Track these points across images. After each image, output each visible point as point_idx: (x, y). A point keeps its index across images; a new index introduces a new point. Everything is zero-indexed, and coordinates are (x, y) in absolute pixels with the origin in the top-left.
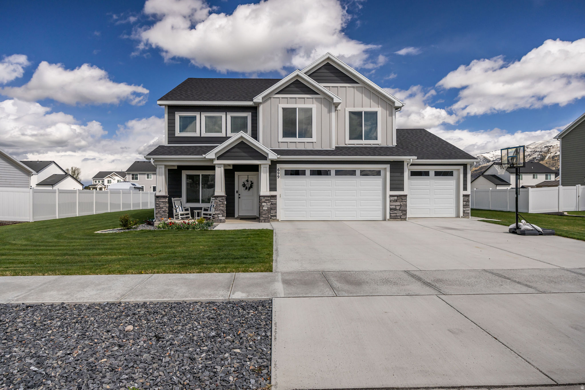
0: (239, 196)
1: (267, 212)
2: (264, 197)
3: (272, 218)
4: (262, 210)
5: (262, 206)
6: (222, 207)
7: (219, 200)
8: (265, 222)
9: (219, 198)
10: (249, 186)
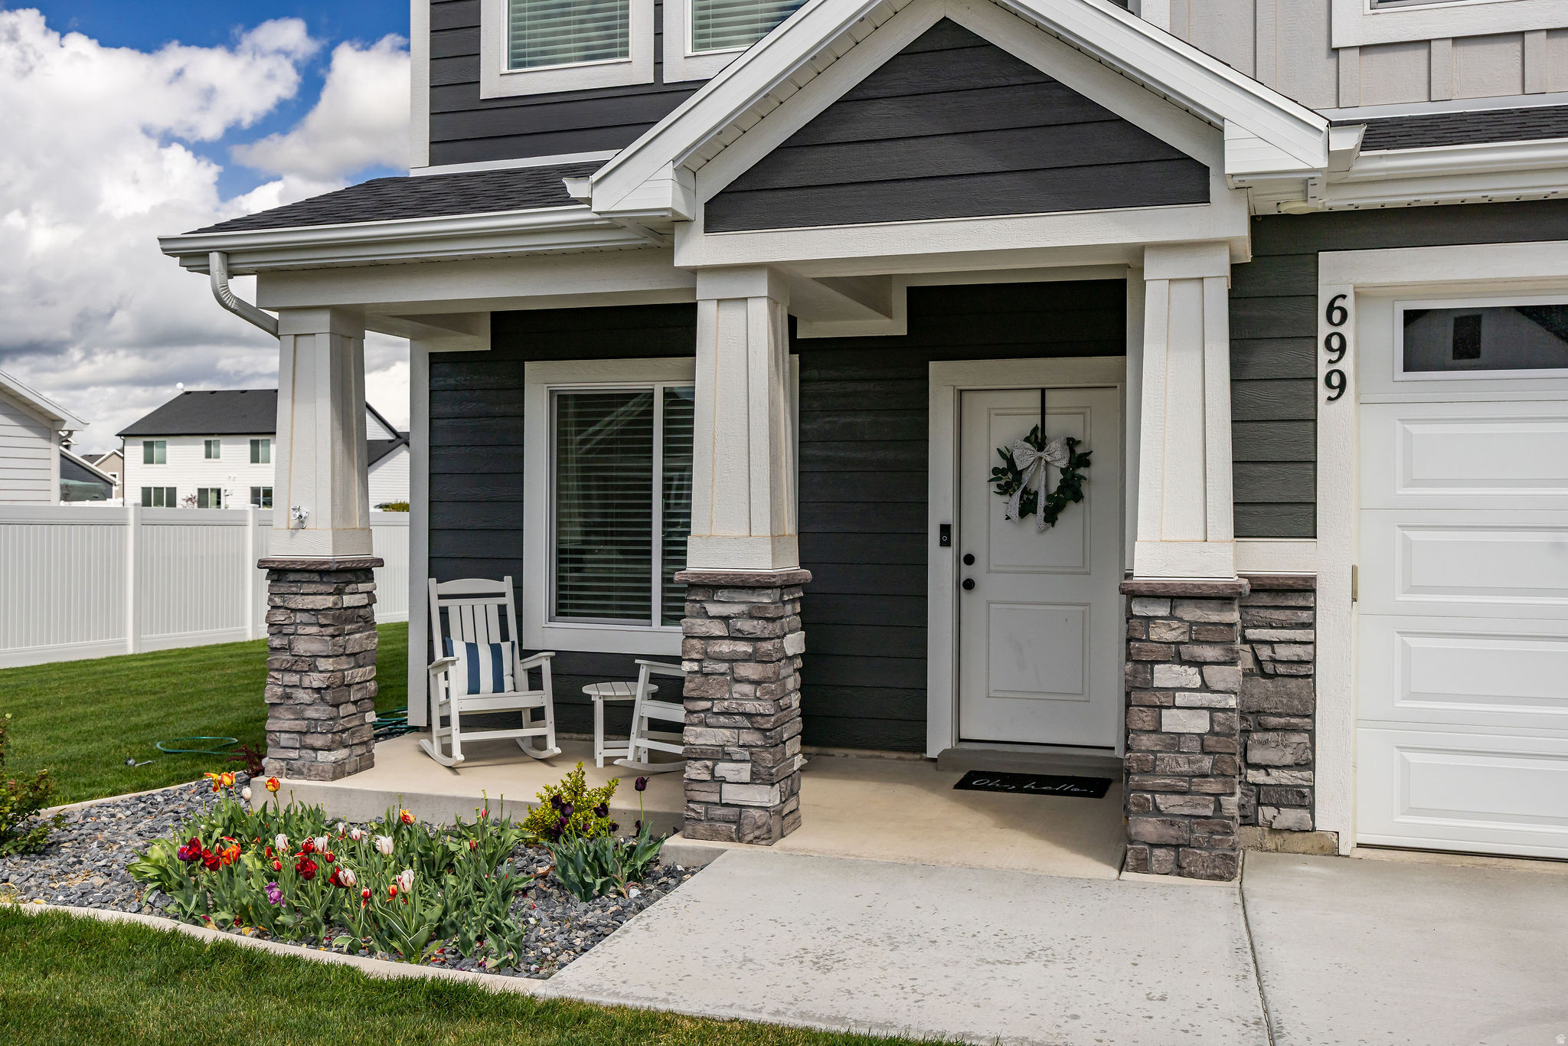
0: (967, 572)
1: (1207, 763)
2: (1175, 596)
3: (1268, 812)
4: (1146, 741)
5: (1148, 698)
6: (747, 689)
7: (726, 619)
8: (1180, 870)
9: (722, 595)
10: (1054, 487)
